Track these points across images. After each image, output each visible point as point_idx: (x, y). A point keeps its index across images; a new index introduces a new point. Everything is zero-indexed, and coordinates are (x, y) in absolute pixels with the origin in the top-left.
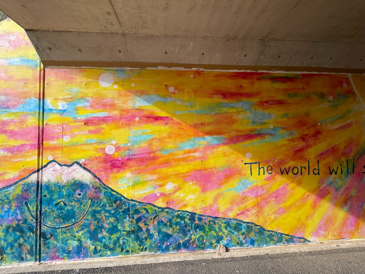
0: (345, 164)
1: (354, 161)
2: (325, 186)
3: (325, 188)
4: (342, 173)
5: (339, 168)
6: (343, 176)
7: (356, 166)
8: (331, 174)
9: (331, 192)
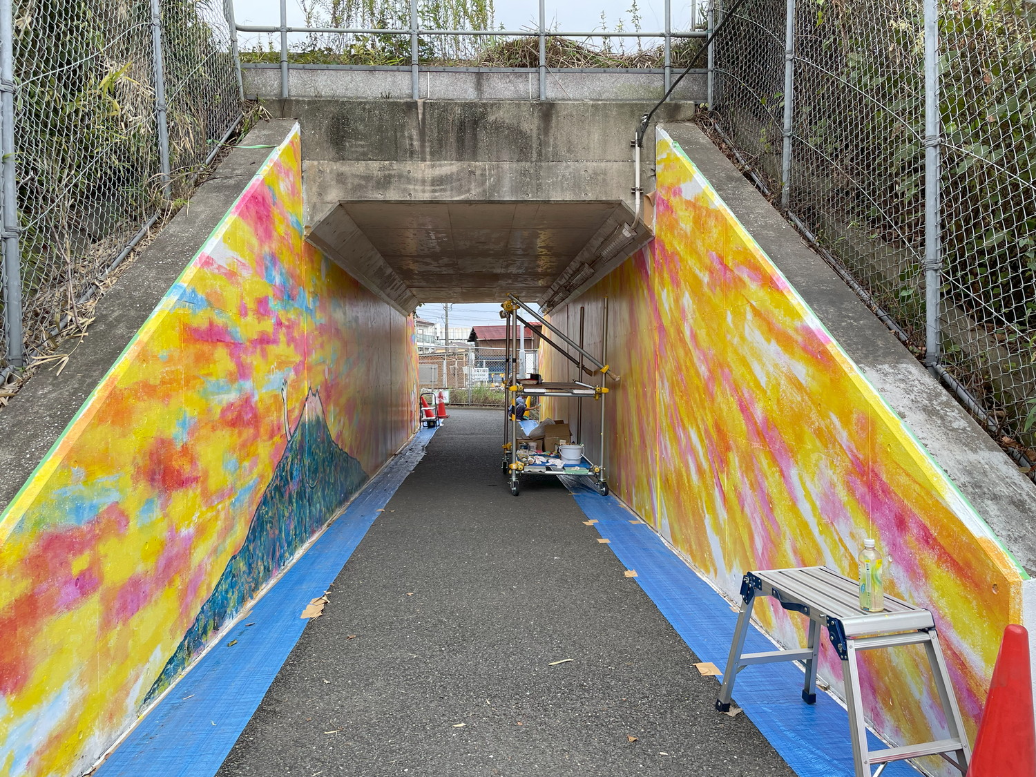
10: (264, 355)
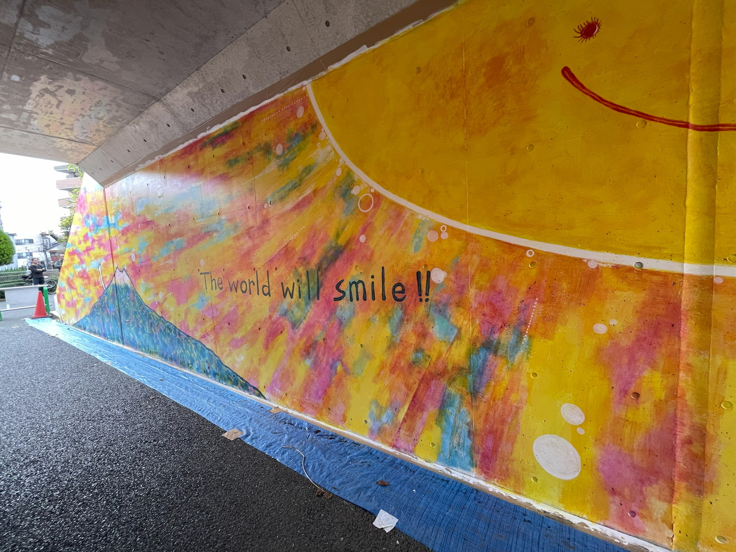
0: (304, 278)
1: (319, 273)
2: (278, 316)
3: (278, 319)
4: (300, 297)
5: (296, 287)
6: (302, 302)
7: (322, 284)
8: (285, 295)
9: (285, 327)
10: (89, 255)
